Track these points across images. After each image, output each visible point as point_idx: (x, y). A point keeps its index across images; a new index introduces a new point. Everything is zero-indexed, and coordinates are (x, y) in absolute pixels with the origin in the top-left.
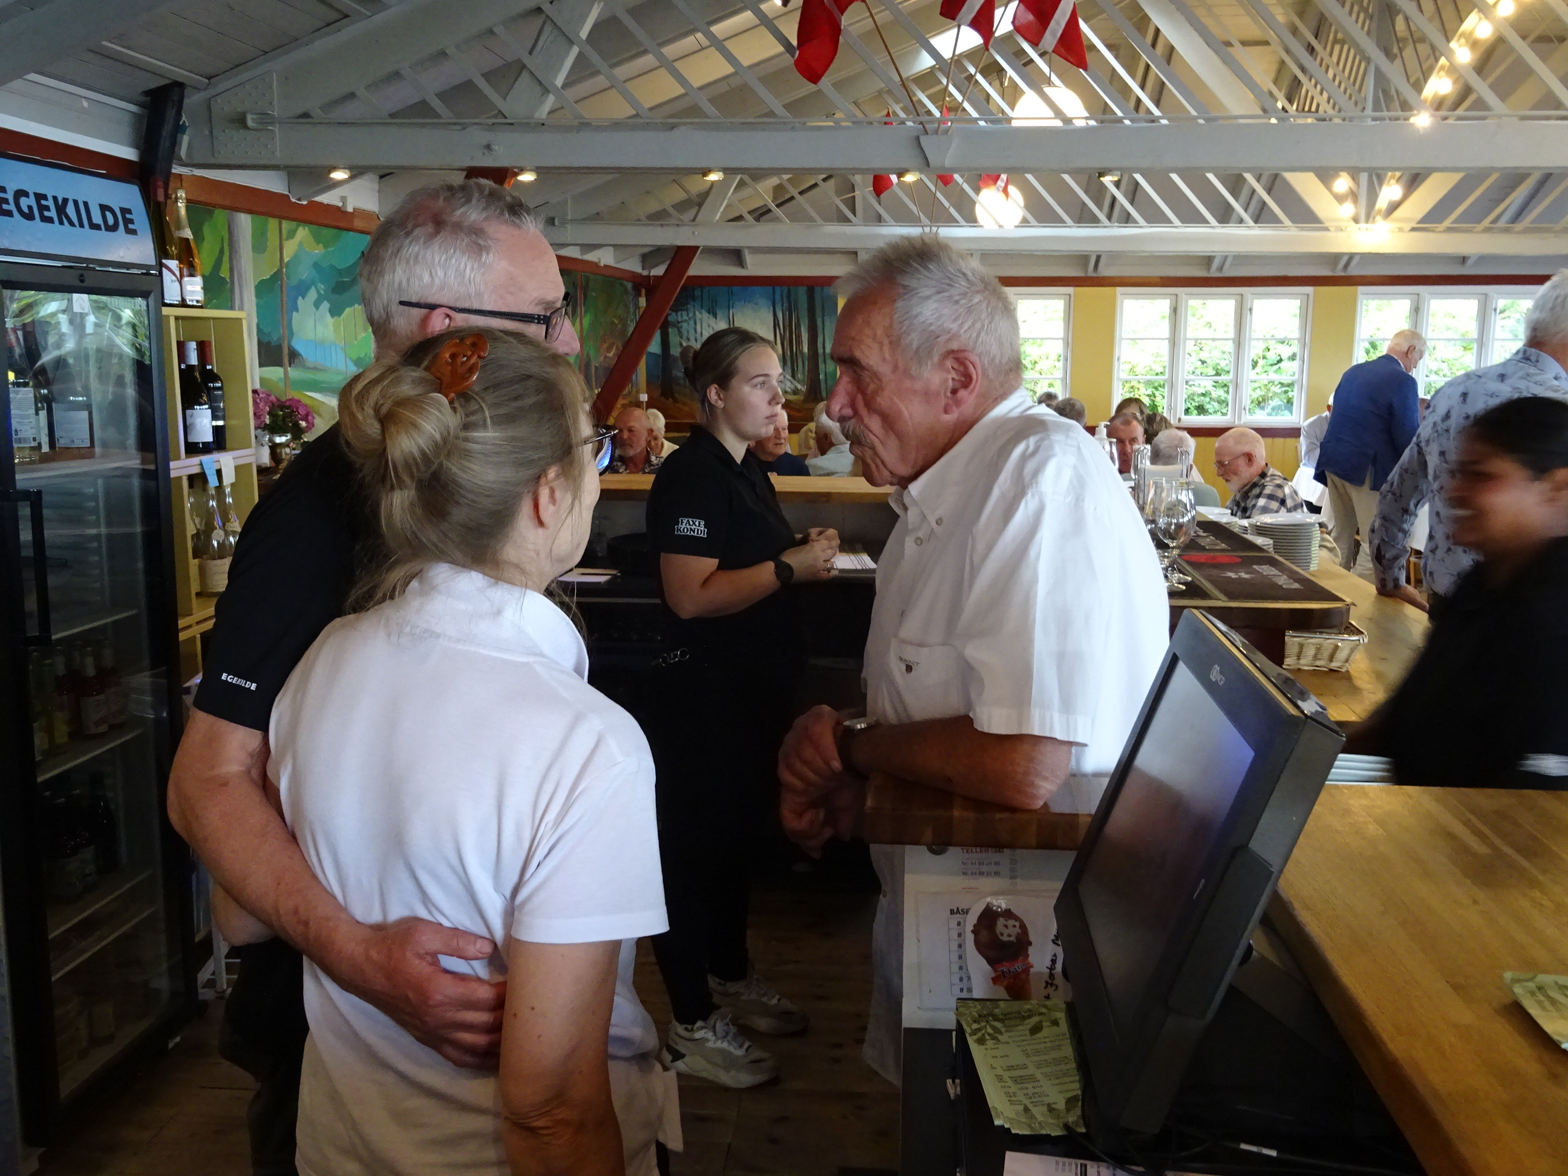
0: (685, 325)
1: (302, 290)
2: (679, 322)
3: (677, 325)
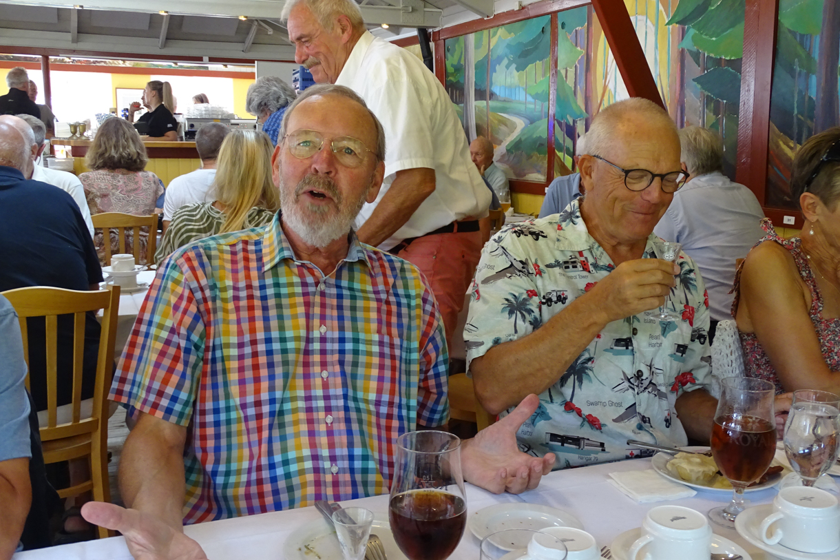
1: (499, 60)
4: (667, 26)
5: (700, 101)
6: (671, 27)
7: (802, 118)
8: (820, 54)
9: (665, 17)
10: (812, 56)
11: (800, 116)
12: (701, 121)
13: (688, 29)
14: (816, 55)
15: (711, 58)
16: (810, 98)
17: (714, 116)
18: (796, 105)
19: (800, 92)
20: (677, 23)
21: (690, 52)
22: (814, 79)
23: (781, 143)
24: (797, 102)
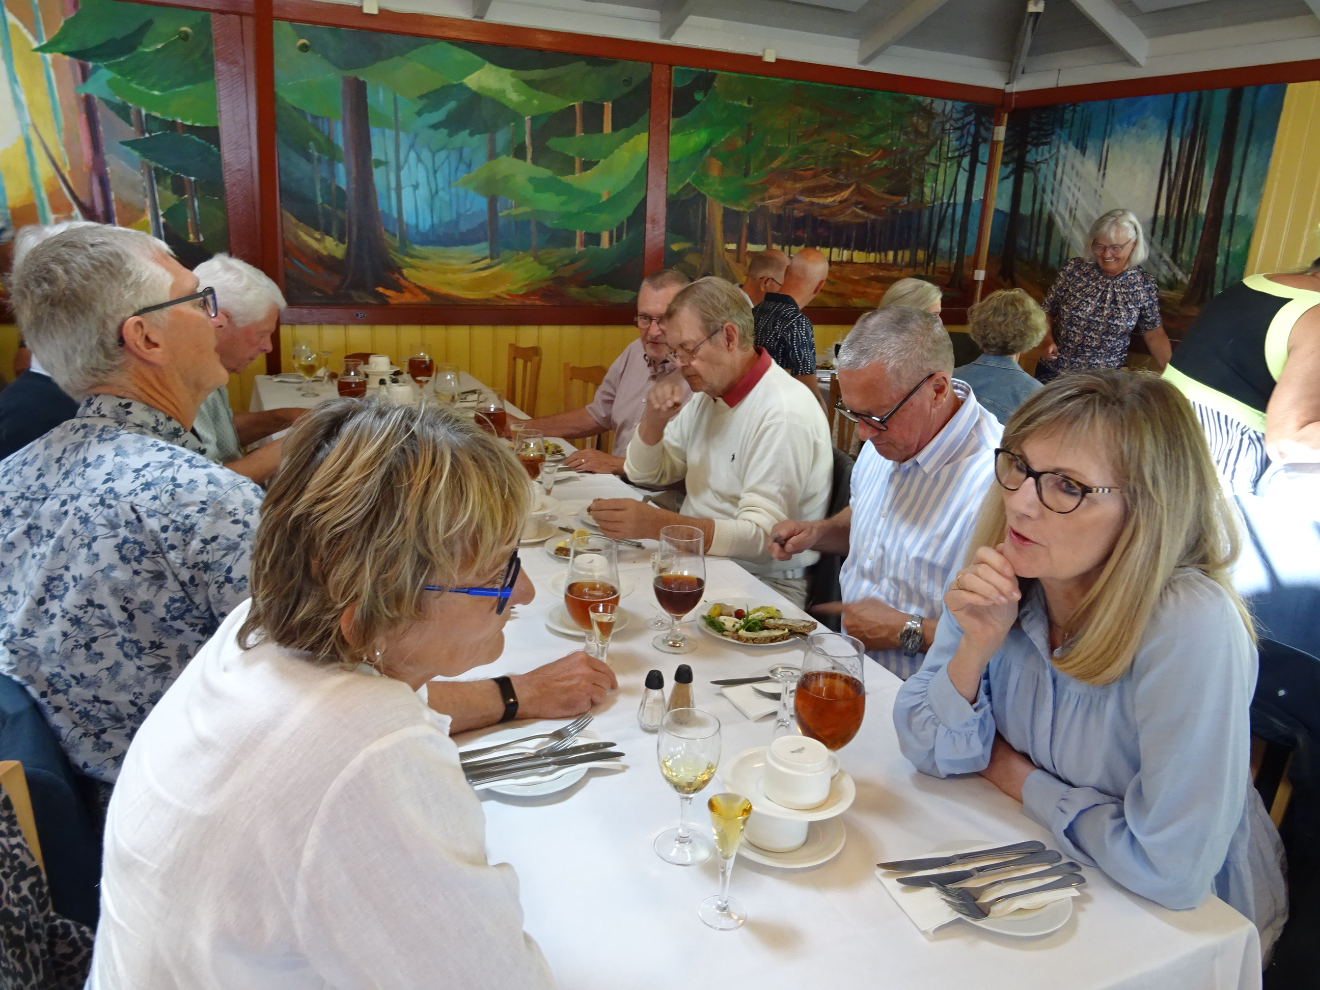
0: (1043, 166)
2: (1037, 163)
3: (1034, 168)
4: (39, 54)
5: (143, 174)
6: (49, 56)
7: (329, 208)
8: (345, 143)
9: (30, 38)
10: (335, 142)
11: (326, 206)
12: (148, 202)
13: (96, 69)
14: (340, 141)
15: (155, 118)
16: (339, 189)
17: (175, 197)
18: (319, 193)
19: (323, 180)
20: (65, 53)
21: (108, 103)
22: (341, 169)
23: (302, 234)
24: (321, 190)
